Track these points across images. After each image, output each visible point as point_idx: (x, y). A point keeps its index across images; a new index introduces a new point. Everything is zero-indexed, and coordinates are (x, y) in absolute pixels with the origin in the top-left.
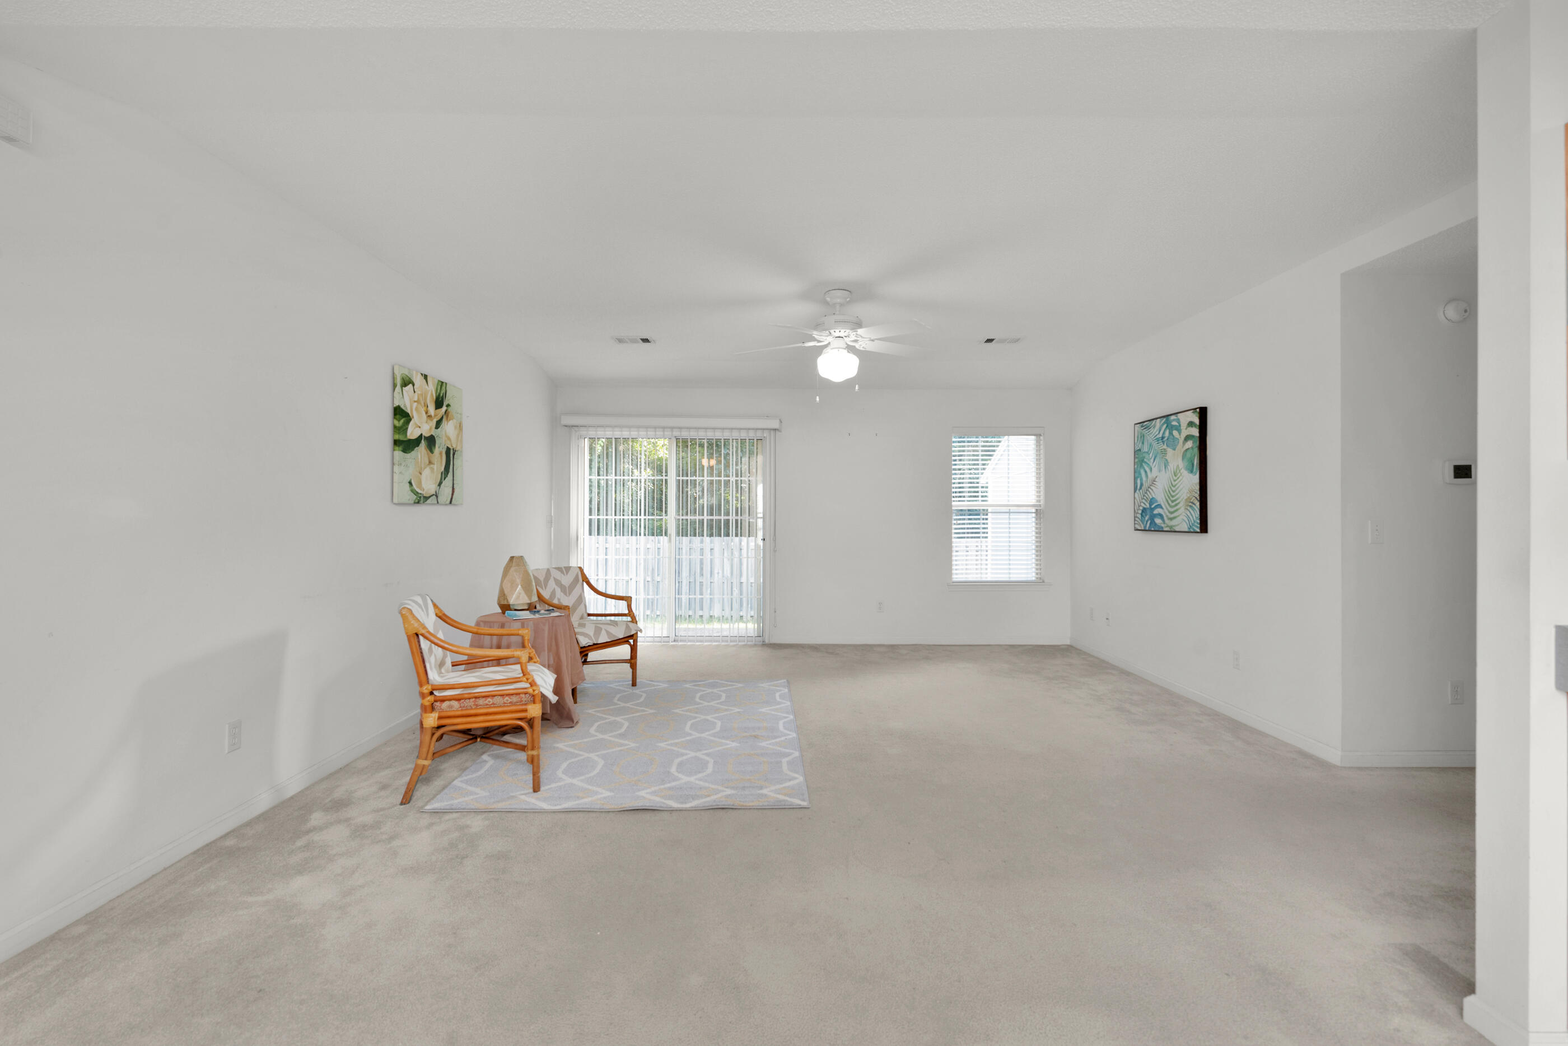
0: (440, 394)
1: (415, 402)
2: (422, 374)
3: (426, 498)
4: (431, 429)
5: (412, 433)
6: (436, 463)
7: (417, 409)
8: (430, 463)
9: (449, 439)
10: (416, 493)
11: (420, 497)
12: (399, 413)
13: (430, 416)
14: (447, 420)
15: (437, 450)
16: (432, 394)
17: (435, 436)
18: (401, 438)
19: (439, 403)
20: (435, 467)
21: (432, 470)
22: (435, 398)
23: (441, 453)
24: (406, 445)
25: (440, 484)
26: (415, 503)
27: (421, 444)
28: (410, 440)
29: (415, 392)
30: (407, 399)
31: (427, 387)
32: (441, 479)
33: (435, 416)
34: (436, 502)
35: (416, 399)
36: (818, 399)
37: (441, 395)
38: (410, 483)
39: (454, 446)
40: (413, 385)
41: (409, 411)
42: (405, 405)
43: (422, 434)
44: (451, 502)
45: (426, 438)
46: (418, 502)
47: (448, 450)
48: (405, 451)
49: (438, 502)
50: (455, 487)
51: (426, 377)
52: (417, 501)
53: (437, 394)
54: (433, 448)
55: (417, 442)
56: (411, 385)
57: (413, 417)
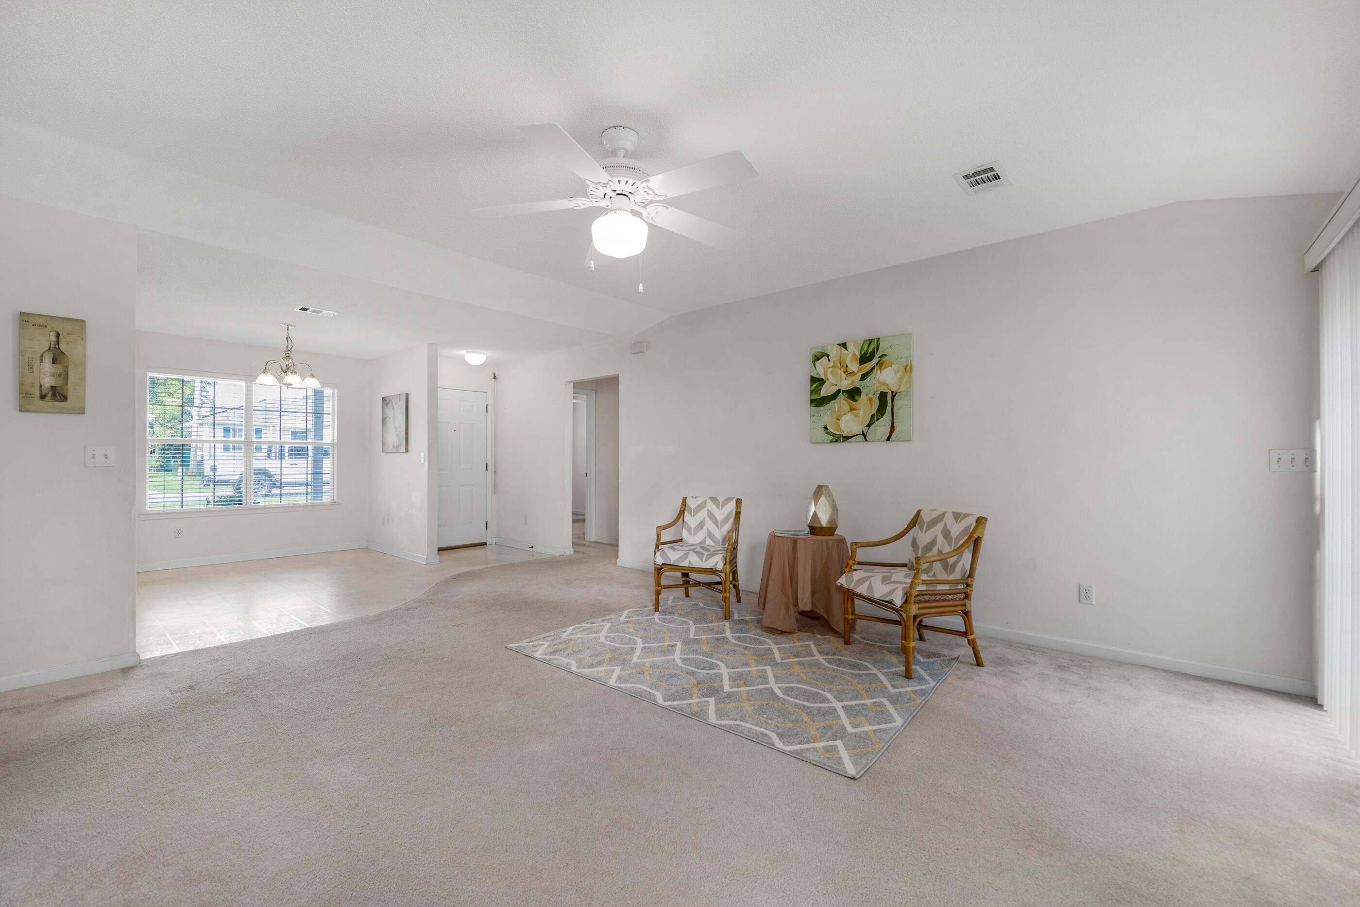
0: (867, 351)
1: (830, 368)
2: (839, 345)
3: (847, 438)
4: (852, 382)
5: (826, 391)
6: (862, 408)
7: (832, 373)
8: (852, 409)
9: (884, 384)
10: (833, 435)
11: (838, 437)
12: (814, 380)
13: (852, 373)
14: (880, 369)
15: (863, 399)
16: (854, 355)
17: (861, 388)
18: (814, 397)
19: (864, 359)
20: (861, 412)
21: (857, 415)
22: (858, 355)
23: (870, 400)
24: (819, 402)
25: (869, 426)
26: (831, 442)
27: (838, 398)
28: (824, 397)
29: (829, 360)
30: (821, 369)
31: (846, 351)
32: (871, 420)
33: (859, 371)
34: (864, 440)
35: (831, 365)
36: (641, 287)
37: (870, 351)
38: (825, 428)
39: (894, 389)
40: (828, 356)
41: (823, 376)
42: (818, 374)
43: (839, 390)
44: (888, 439)
45: (844, 391)
46: (836, 441)
47: (883, 396)
48: (817, 406)
49: (866, 440)
50: (895, 425)
51: (844, 345)
52: (834, 440)
53: (863, 352)
54: (857, 397)
55: (834, 396)
56: (825, 357)
57: (828, 380)
